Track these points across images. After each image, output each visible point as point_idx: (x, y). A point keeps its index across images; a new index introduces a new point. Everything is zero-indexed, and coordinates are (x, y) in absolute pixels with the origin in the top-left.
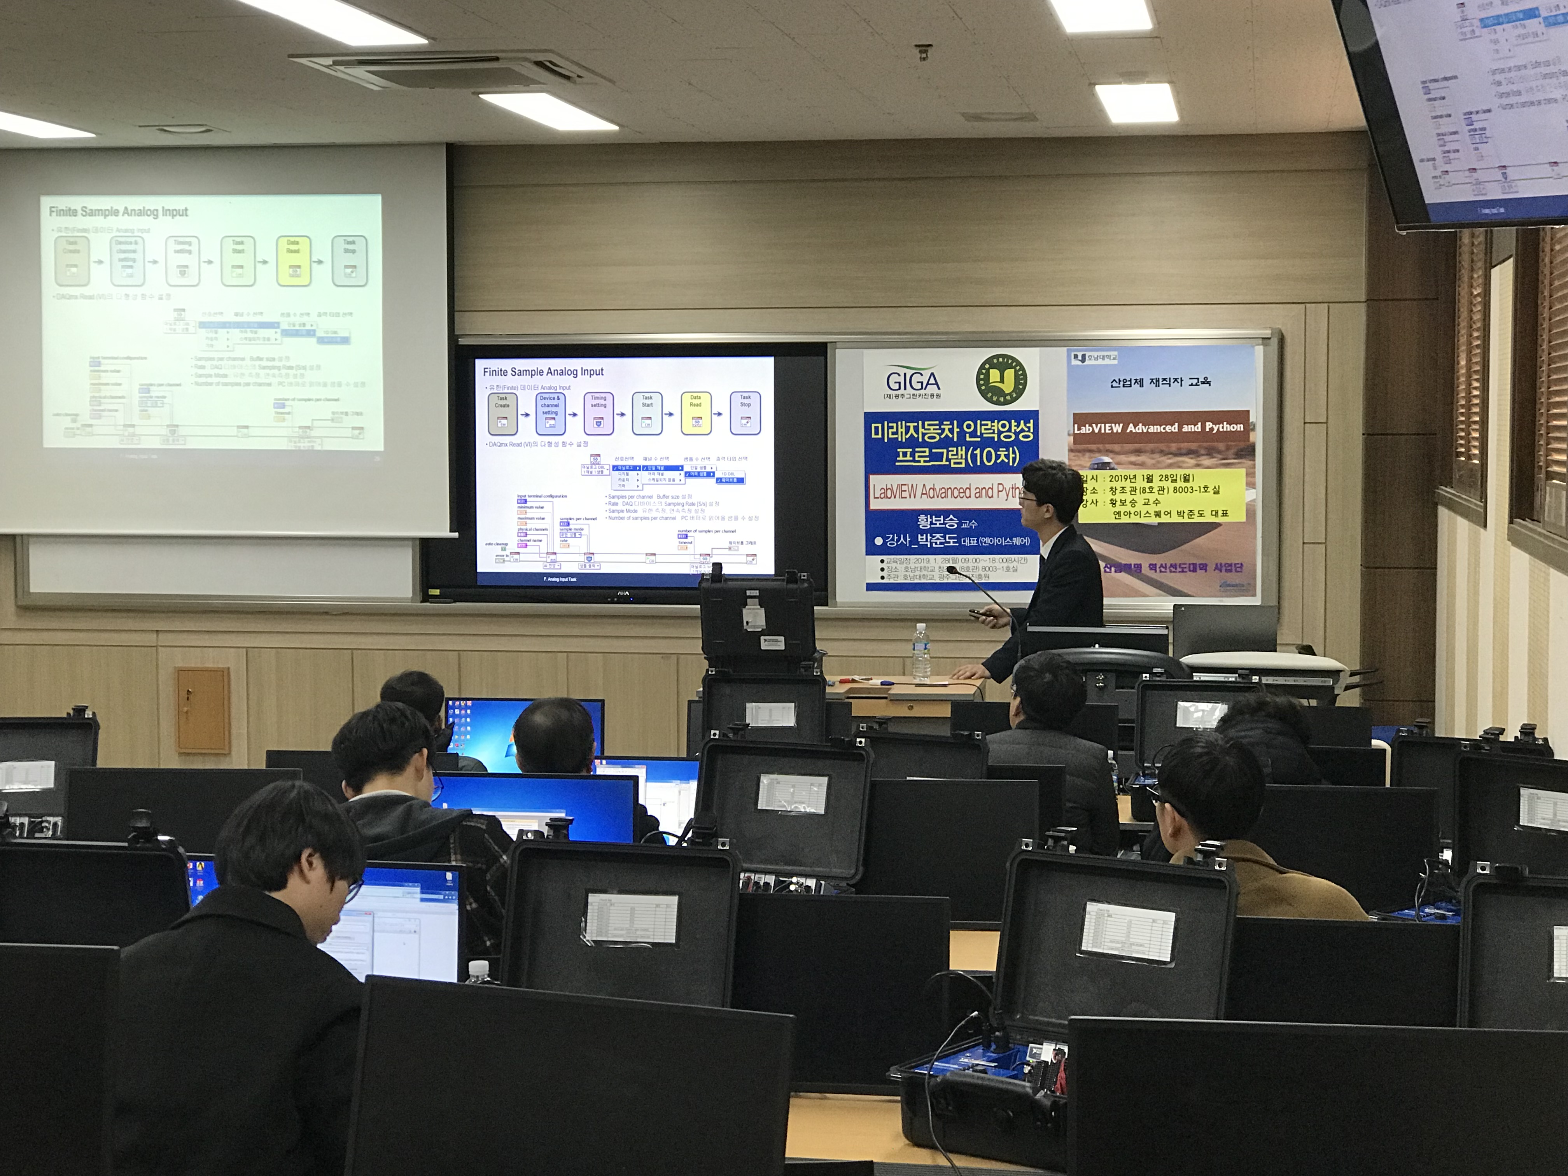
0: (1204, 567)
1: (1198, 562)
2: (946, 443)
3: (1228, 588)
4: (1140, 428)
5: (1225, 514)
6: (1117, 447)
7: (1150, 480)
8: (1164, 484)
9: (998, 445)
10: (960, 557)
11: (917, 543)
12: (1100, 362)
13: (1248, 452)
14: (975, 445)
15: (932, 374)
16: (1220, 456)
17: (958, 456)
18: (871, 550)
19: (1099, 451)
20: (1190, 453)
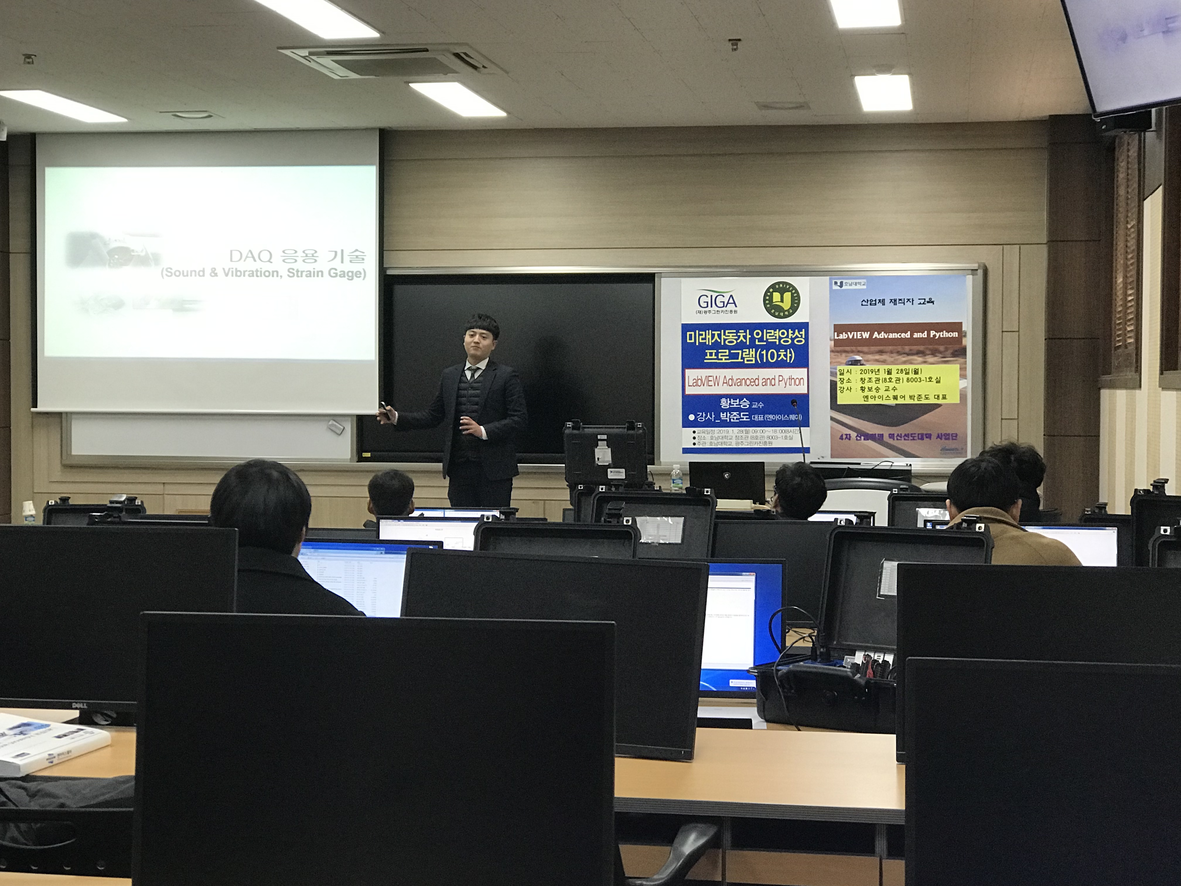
0: (929, 436)
1: (925, 432)
2: (741, 346)
3: (946, 452)
4: (883, 335)
5: (944, 397)
6: (865, 349)
7: (889, 372)
8: (900, 376)
9: (779, 348)
10: (751, 429)
11: (720, 419)
12: (853, 287)
13: (961, 352)
14: (762, 347)
15: (731, 296)
16: (940, 355)
17: (749, 356)
18: (686, 424)
19: (852, 352)
20: (919, 353)
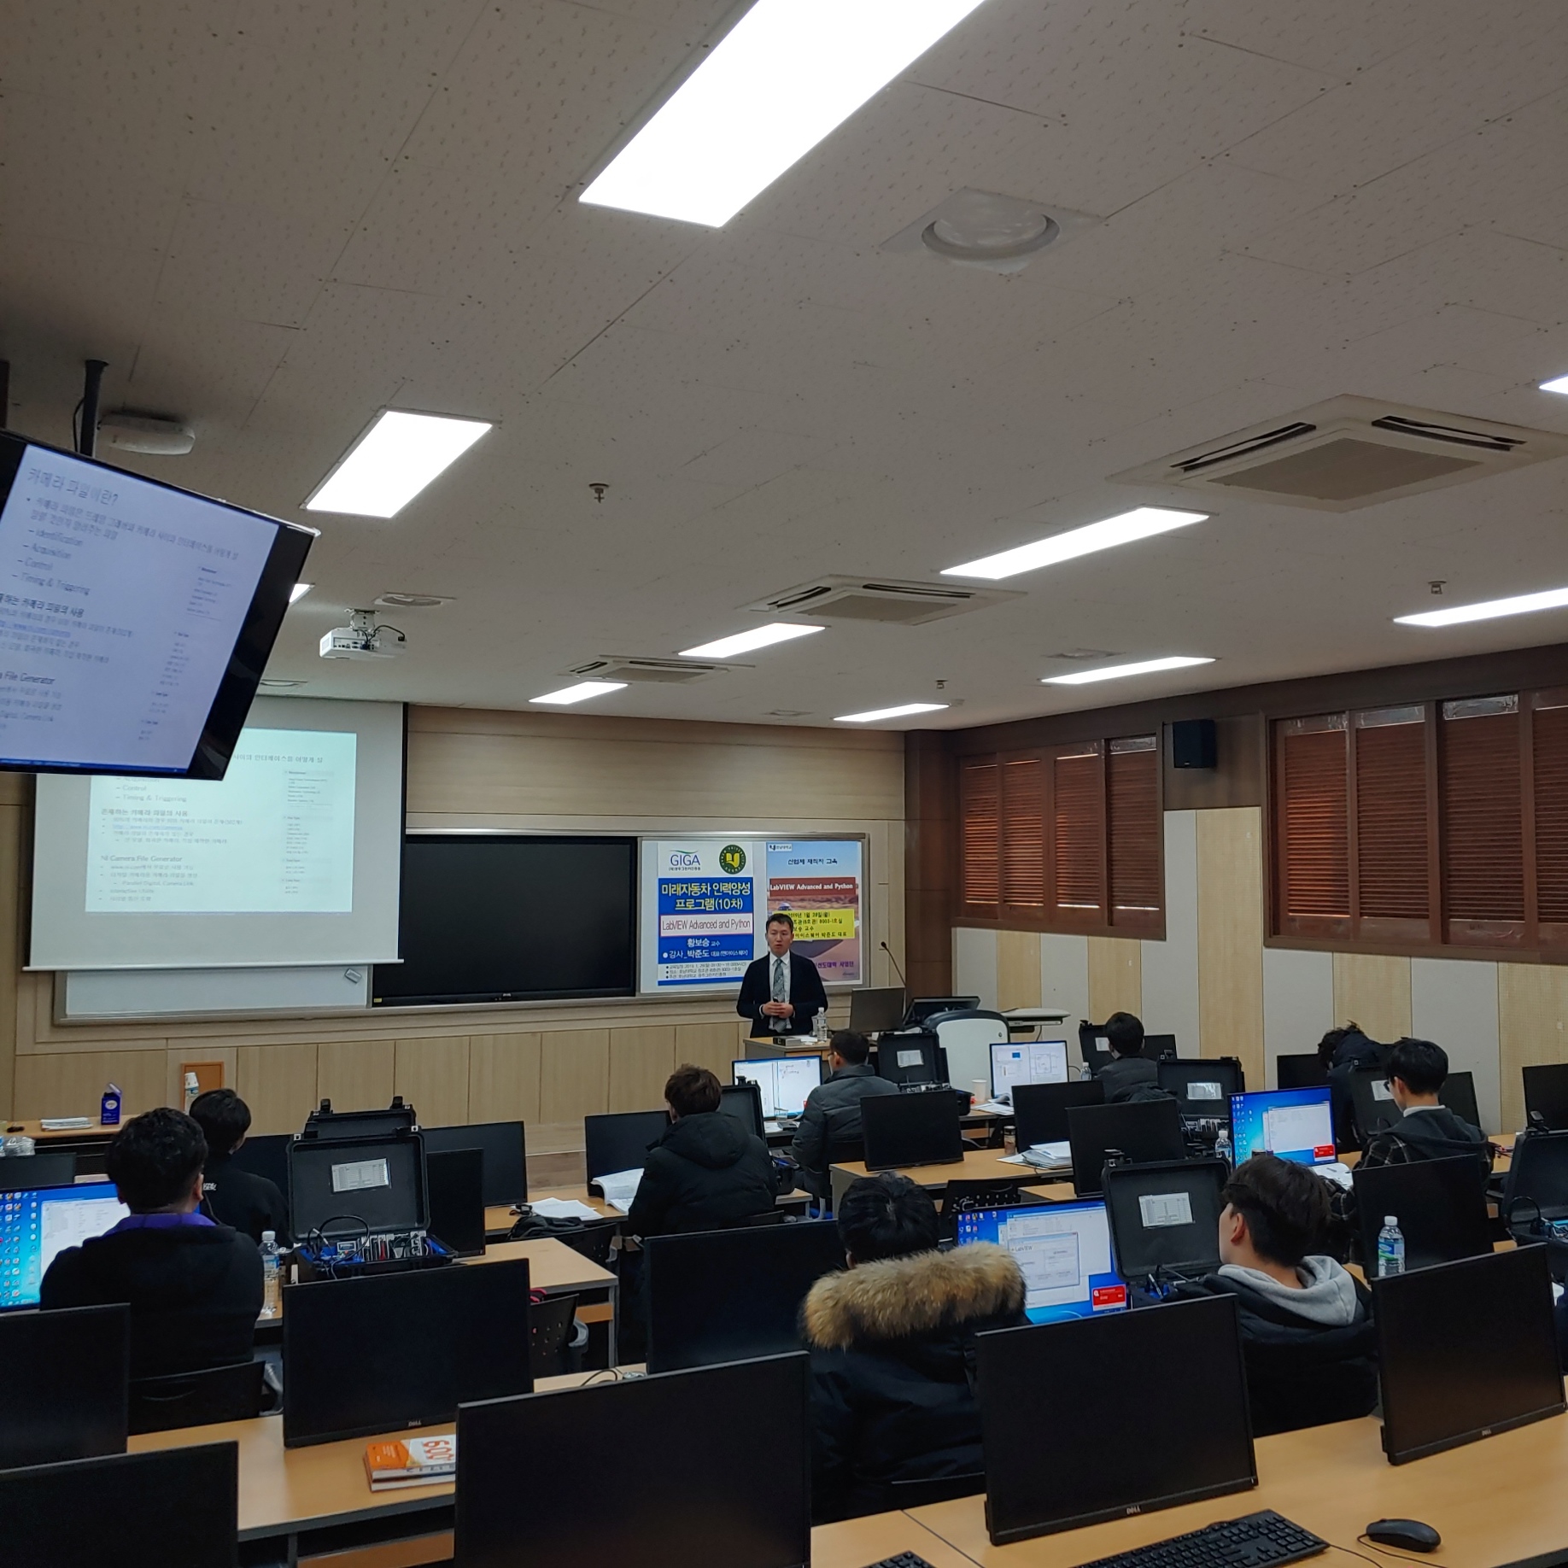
0: (835, 964)
1: (832, 961)
2: (704, 896)
3: (847, 975)
4: (803, 887)
5: (845, 934)
6: (791, 898)
7: (808, 916)
8: (815, 918)
9: (731, 897)
10: (710, 963)
11: (687, 955)
12: (783, 850)
13: (854, 900)
14: (719, 897)
15: (696, 856)
16: (841, 902)
17: (710, 904)
18: (662, 961)
19: (783, 900)
20: (828, 900)
